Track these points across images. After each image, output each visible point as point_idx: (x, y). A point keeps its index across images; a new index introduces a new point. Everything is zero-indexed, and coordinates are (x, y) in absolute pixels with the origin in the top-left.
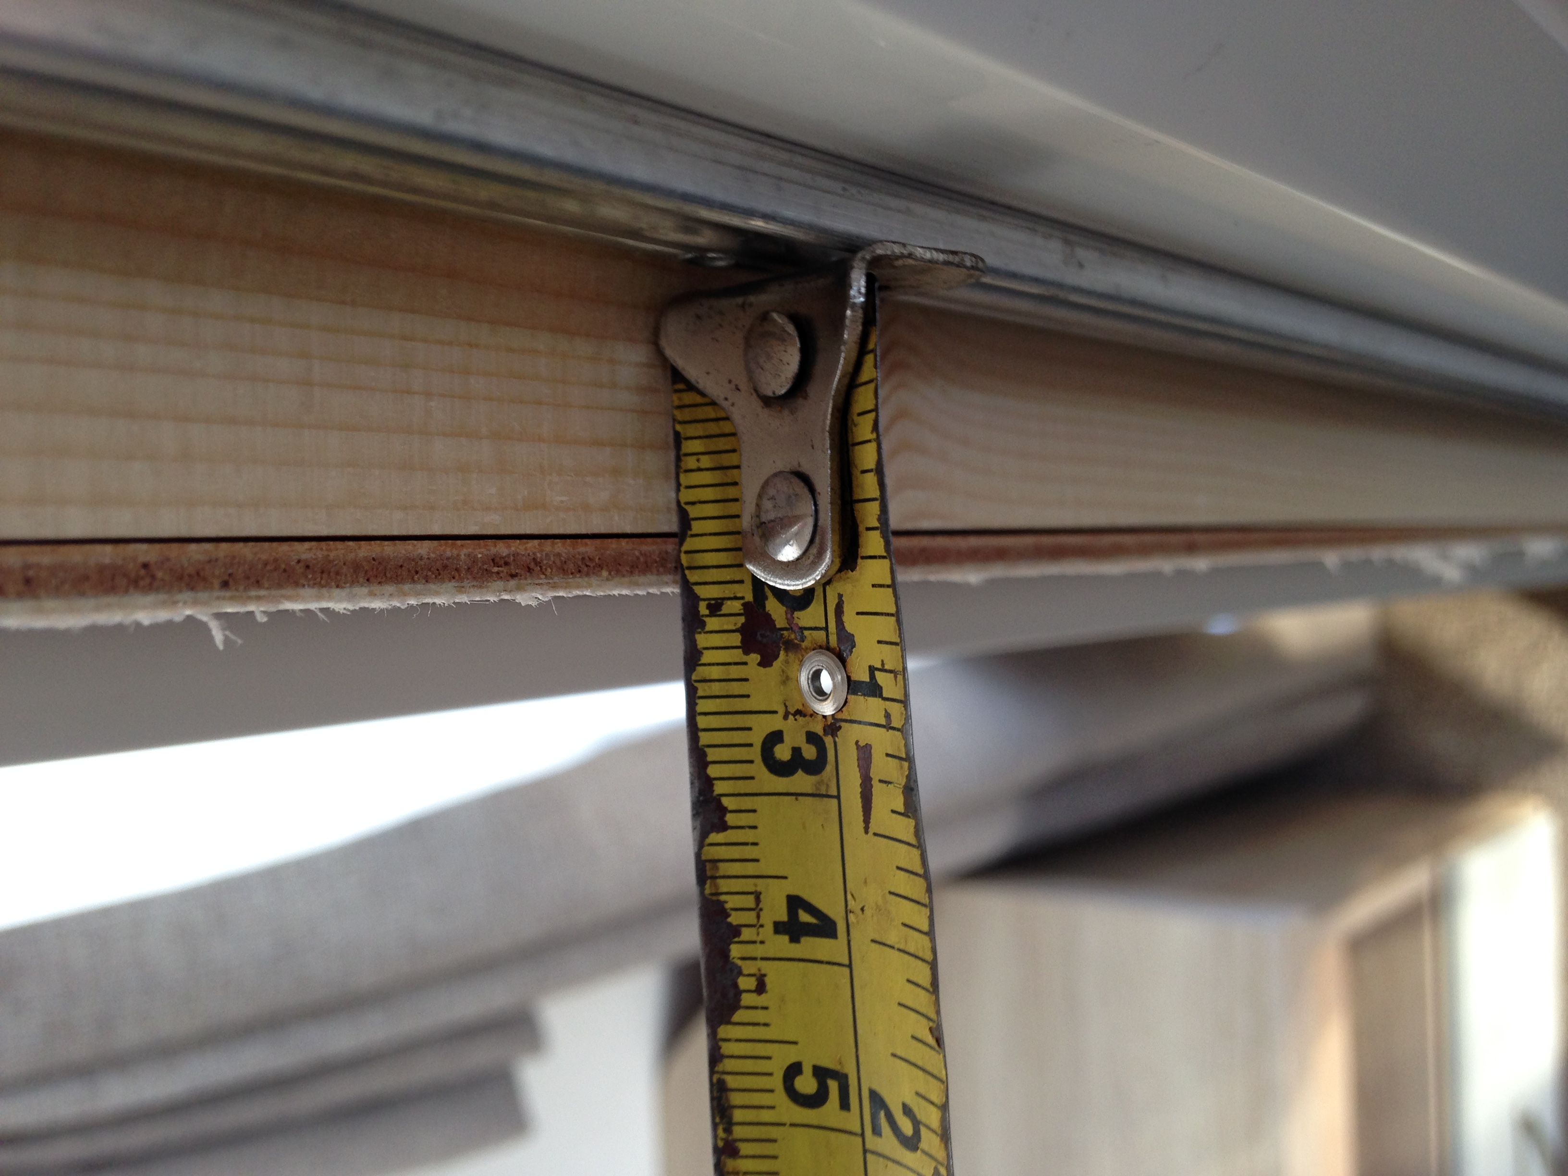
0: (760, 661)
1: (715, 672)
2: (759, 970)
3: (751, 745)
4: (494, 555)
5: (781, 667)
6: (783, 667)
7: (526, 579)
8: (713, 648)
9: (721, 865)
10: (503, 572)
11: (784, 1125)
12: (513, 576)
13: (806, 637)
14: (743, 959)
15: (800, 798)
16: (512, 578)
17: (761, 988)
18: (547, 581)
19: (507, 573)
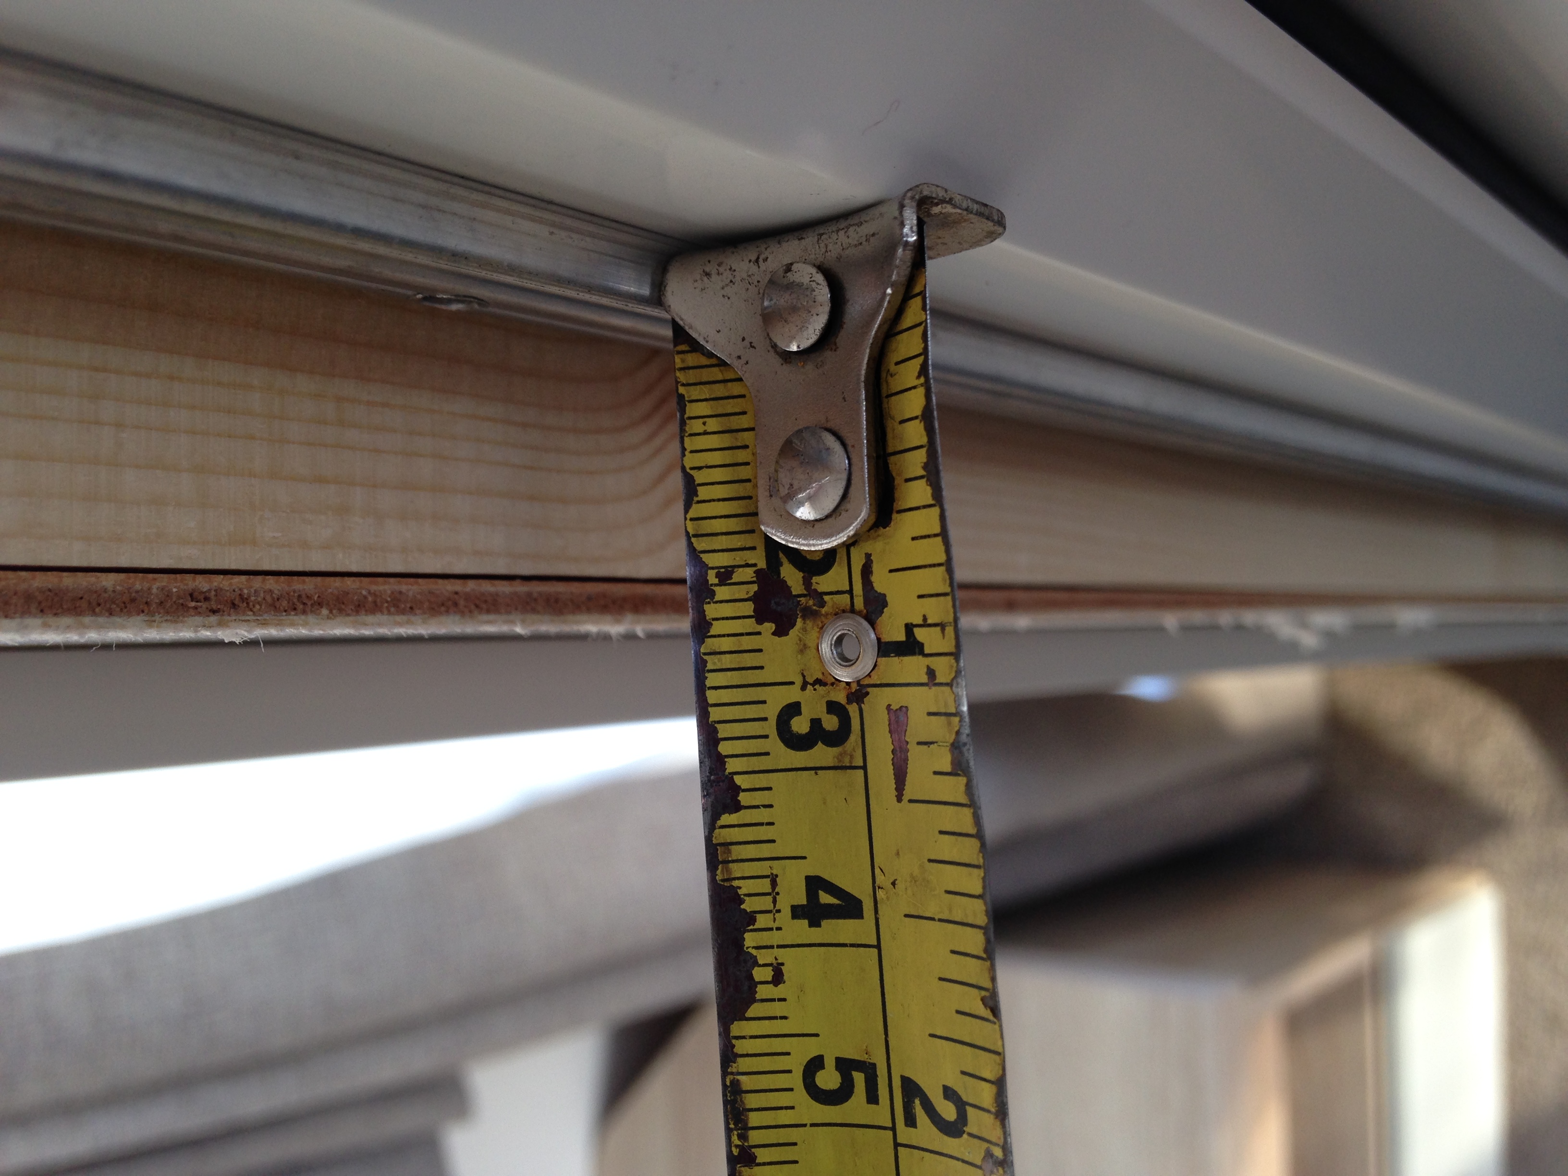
0: (775, 630)
1: (726, 644)
2: (776, 959)
3: (765, 719)
4: (192, 589)
5: (798, 635)
6: (801, 635)
7: (229, 615)
8: (723, 619)
9: (733, 848)
10: (201, 607)
11: (805, 1125)
12: (214, 612)
13: (826, 602)
14: (757, 948)
15: (819, 772)
16: (214, 614)
17: (778, 978)
18: (255, 618)
19: (207, 608)
